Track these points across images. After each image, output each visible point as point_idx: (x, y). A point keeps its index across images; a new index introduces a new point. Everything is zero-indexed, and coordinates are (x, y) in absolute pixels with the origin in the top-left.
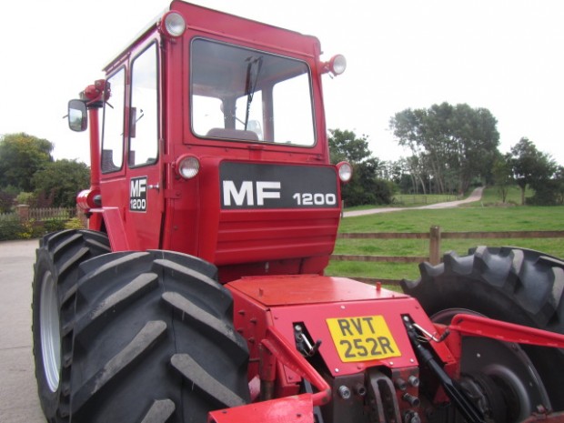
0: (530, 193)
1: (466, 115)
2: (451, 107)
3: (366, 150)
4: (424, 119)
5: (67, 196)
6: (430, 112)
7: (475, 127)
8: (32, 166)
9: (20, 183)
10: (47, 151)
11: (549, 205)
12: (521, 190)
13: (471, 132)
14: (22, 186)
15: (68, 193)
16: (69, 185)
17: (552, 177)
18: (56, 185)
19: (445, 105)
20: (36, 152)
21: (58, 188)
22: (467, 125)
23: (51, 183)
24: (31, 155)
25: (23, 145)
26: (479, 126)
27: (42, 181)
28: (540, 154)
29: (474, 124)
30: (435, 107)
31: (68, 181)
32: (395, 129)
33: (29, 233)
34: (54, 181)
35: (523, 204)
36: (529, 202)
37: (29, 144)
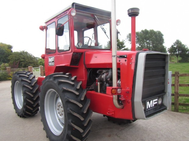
0: (180, 58)
1: (153, 33)
2: (148, 31)
3: (124, 46)
4: (139, 35)
5: (22, 64)
6: (140, 33)
7: (156, 37)
8: (6, 54)
9: (2, 60)
10: (10, 49)
11: (187, 62)
12: (177, 58)
13: (155, 39)
14: (2, 61)
15: (22, 63)
16: (22, 60)
17: (187, 53)
18: (18, 60)
19: (146, 30)
20: (7, 49)
21: (19, 61)
22: (154, 37)
23: (15, 59)
24: (5, 50)
25: (2, 47)
26: (157, 37)
27: (12, 59)
28: (183, 45)
29: (156, 36)
30: (142, 31)
31: (22, 58)
32: (129, 39)
33: (11, 78)
34: (17, 59)
35: (178, 62)
36: (180, 62)
37: (4, 46)
